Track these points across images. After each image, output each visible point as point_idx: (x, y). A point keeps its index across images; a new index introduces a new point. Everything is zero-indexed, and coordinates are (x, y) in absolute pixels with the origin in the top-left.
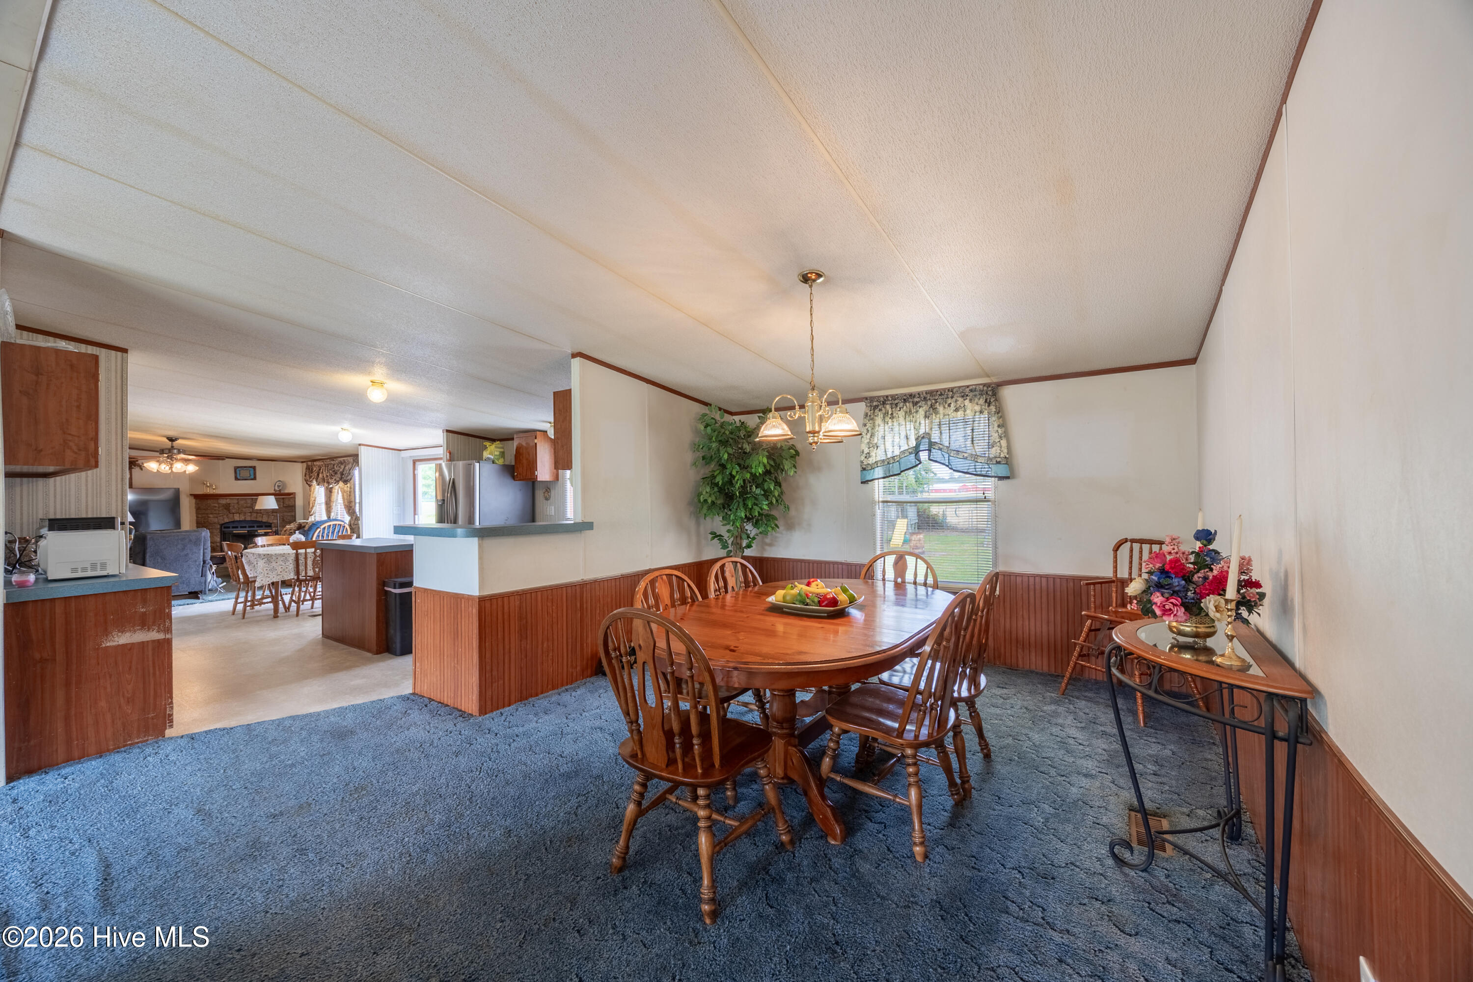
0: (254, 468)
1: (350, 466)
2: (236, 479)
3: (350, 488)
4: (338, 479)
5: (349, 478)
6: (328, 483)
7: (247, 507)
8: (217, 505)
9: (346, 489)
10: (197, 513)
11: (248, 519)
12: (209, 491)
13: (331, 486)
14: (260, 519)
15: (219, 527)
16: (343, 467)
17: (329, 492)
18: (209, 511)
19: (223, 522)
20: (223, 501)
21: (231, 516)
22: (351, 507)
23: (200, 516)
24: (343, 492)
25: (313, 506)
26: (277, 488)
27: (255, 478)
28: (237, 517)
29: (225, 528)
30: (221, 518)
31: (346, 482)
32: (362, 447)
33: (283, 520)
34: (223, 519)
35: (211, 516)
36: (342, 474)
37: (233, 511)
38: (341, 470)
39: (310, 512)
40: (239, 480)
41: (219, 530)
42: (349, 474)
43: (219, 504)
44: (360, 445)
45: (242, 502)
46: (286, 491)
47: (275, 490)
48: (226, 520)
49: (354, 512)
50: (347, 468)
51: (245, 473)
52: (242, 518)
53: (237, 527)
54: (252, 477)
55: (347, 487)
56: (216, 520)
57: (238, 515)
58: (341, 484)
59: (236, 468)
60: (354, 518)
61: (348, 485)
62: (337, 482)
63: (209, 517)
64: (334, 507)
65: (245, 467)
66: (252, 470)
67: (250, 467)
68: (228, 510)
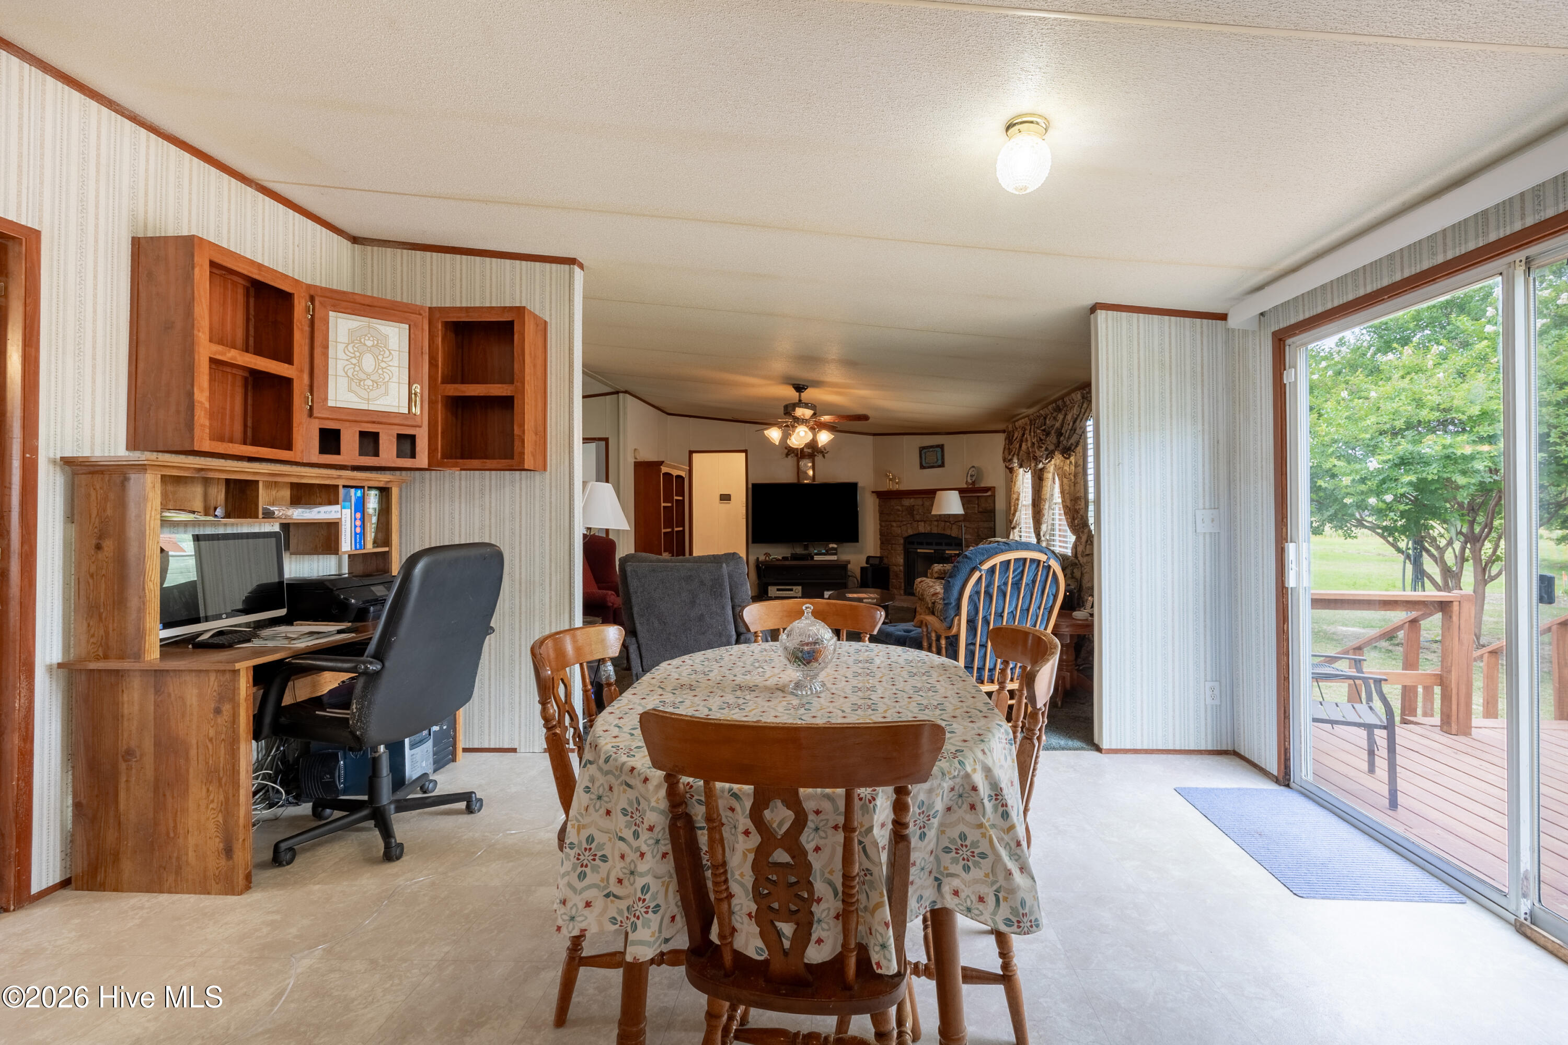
0: (941, 447)
1: (1075, 411)
3: (1076, 466)
4: (1051, 447)
5: (1072, 441)
6: (1036, 460)
8: (900, 508)
9: (1067, 468)
10: (881, 520)
11: (935, 531)
12: (892, 486)
13: (1041, 466)
14: (948, 532)
15: (902, 541)
16: (1061, 417)
17: (1039, 479)
18: (892, 518)
19: (907, 535)
20: (907, 502)
21: (915, 524)
22: (1077, 511)
23: (883, 524)
24: (1063, 476)
25: (1015, 511)
26: (970, 481)
27: (942, 465)
28: (922, 528)
29: (908, 543)
30: (905, 528)
31: (1067, 451)
32: (1101, 315)
33: (978, 535)
34: (907, 531)
35: (894, 524)
36: (1060, 434)
37: (918, 517)
38: (1058, 425)
39: (1011, 522)
40: (922, 467)
41: (902, 548)
42: (1074, 430)
43: (902, 506)
44: (1094, 309)
45: (927, 504)
46: (983, 485)
47: (963, 481)
48: (910, 532)
49: (1085, 524)
50: (1069, 417)
51: (931, 457)
52: (929, 530)
53: (923, 544)
54: (940, 462)
55: (1069, 468)
56: (898, 532)
57: (923, 524)
58: (1058, 459)
59: (922, 449)
60: (1084, 538)
61: (1072, 459)
62: (1050, 455)
63: (892, 527)
64: (1045, 512)
65: (932, 447)
66: (939, 450)
67: (938, 446)
68: (912, 515)
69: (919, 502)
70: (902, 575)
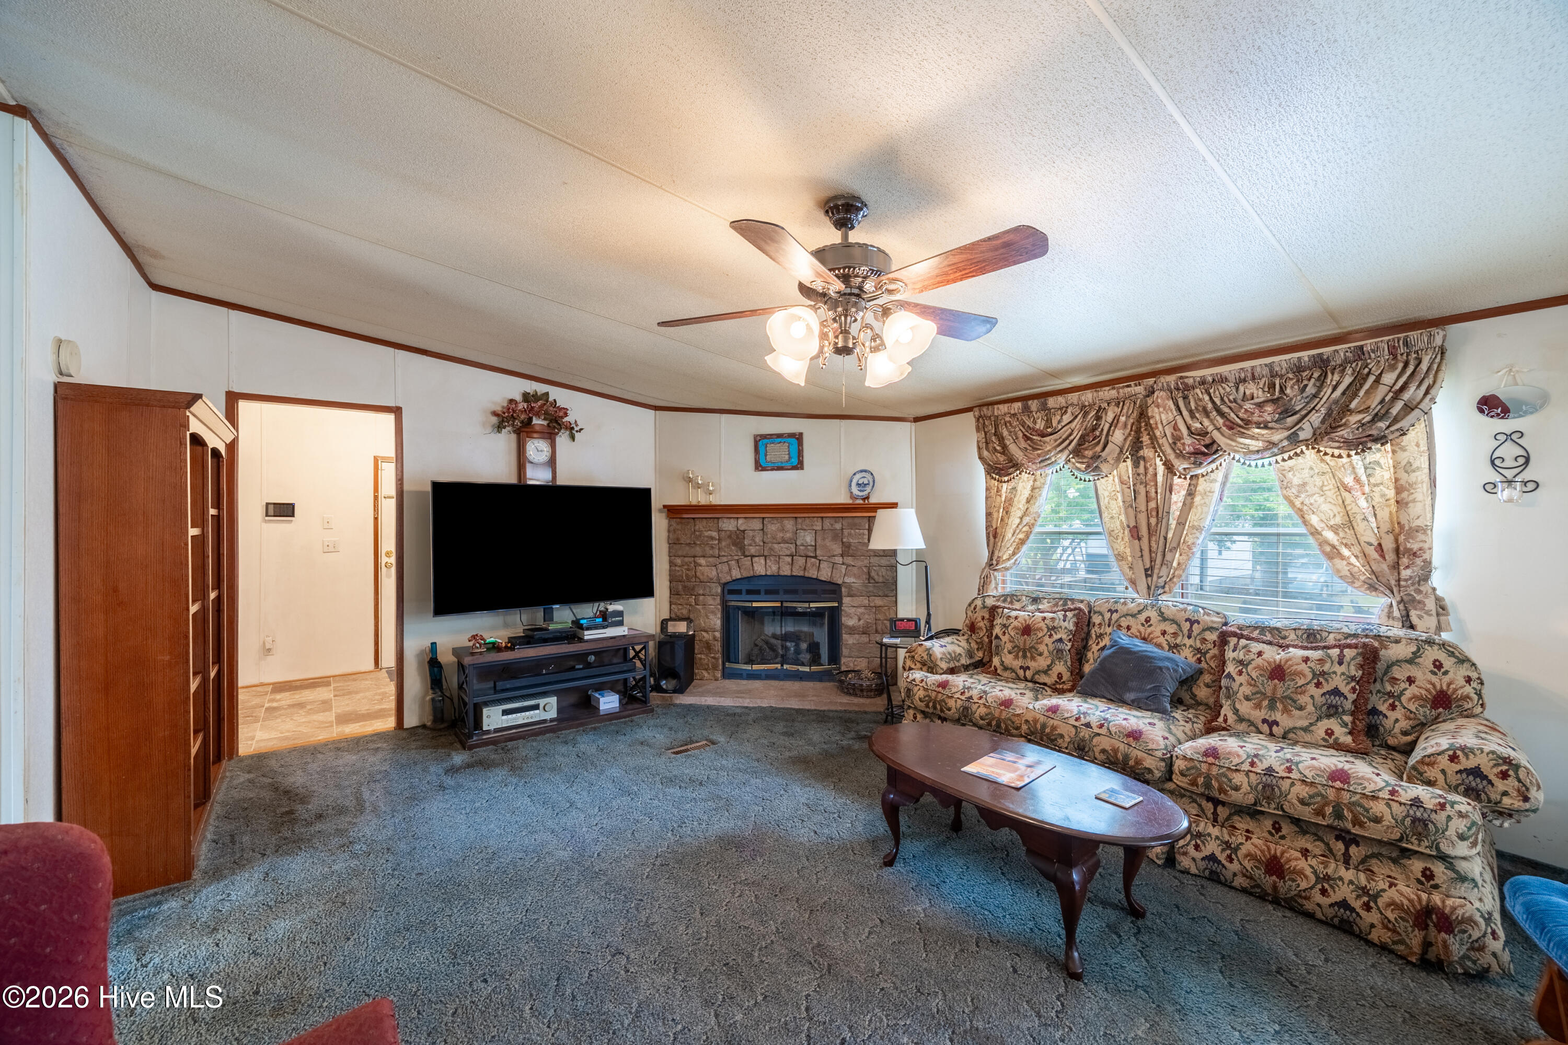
0: (799, 437)
2: (759, 467)
7: (785, 541)
8: (715, 534)
10: (672, 555)
11: (786, 571)
12: (699, 498)
14: (812, 573)
15: (719, 590)
18: (698, 550)
19: (729, 579)
20: (729, 525)
21: (746, 562)
23: (678, 561)
26: (858, 493)
27: (799, 466)
28: (760, 568)
29: (731, 592)
30: (725, 568)
34: (728, 572)
35: (702, 561)
37: (752, 550)
40: (764, 469)
41: (718, 600)
43: (722, 530)
45: (772, 528)
47: (852, 496)
48: (736, 574)
51: (778, 453)
52: (773, 569)
53: (757, 592)
54: (795, 461)
56: (713, 573)
57: (762, 560)
59: (760, 441)
63: (697, 565)
65: (779, 436)
66: (794, 441)
67: (792, 435)
68: (742, 548)
69: (757, 525)
70: (718, 646)
